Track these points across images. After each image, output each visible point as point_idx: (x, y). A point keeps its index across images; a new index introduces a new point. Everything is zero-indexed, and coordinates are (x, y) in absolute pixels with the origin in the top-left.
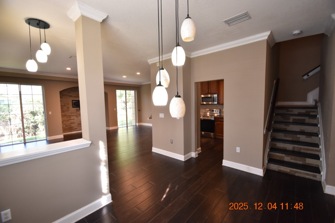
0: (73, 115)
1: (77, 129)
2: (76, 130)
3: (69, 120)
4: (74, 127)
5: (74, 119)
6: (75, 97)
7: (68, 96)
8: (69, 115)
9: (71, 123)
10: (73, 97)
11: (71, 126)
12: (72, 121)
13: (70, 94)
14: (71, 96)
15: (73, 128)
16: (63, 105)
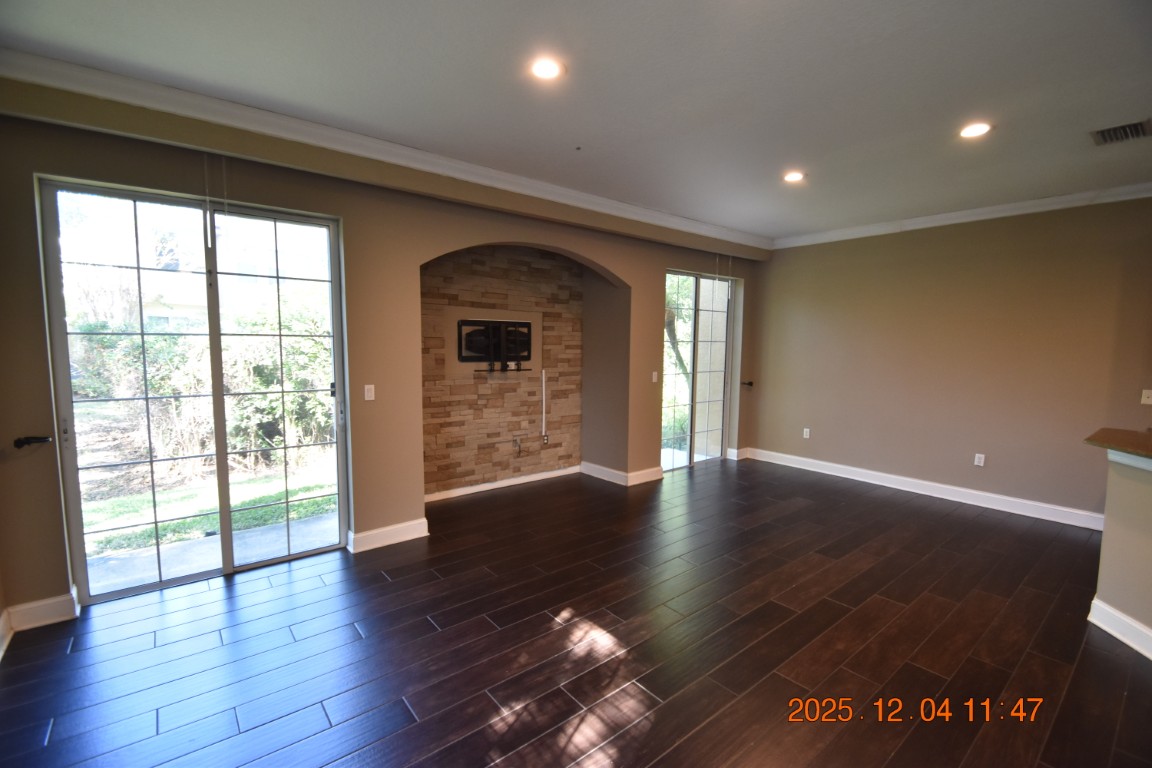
0: (459, 403)
1: (472, 473)
2: (467, 479)
3: (442, 425)
4: (459, 464)
5: (462, 423)
6: (473, 304)
7: (444, 296)
9: (449, 446)
10: (463, 304)
11: (448, 456)
12: (455, 430)
13: (453, 290)
14: (453, 300)
15: (459, 470)
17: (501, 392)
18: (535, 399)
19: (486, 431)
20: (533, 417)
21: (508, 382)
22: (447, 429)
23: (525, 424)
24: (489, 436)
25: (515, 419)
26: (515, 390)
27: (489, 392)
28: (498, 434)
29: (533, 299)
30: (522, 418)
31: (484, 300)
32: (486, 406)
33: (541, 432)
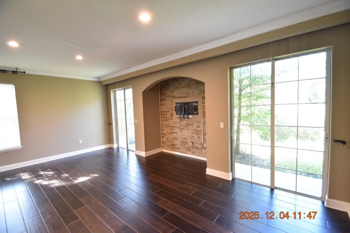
0: (176, 127)
1: (179, 149)
2: (179, 150)
3: (173, 133)
4: (176, 145)
5: (177, 133)
6: (179, 97)
7: (171, 96)
8: (172, 125)
9: (174, 139)
10: (176, 98)
11: (173, 142)
12: (175, 134)
14: (174, 97)
15: (176, 147)
16: (167, 110)
17: (187, 125)
18: (199, 129)
19: (183, 137)
20: (199, 136)
21: (190, 122)
22: (173, 134)
23: (195, 137)
24: (184, 139)
25: (192, 135)
26: (192, 125)
27: (184, 125)
28: (187, 139)
29: (197, 93)
30: (194, 135)
31: (182, 96)
32: (183, 129)
33: (202, 142)
